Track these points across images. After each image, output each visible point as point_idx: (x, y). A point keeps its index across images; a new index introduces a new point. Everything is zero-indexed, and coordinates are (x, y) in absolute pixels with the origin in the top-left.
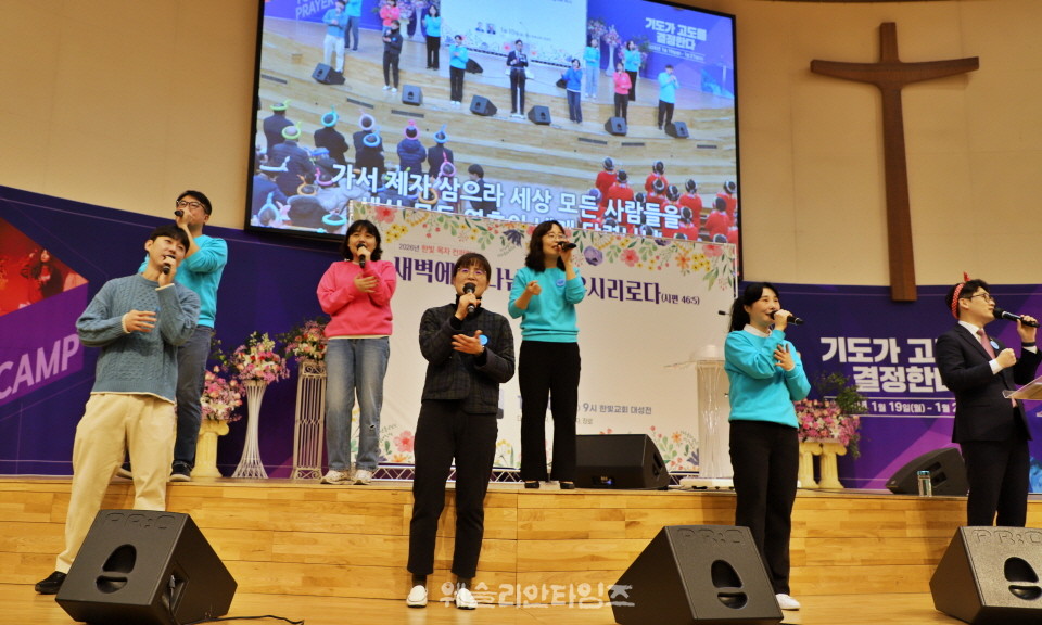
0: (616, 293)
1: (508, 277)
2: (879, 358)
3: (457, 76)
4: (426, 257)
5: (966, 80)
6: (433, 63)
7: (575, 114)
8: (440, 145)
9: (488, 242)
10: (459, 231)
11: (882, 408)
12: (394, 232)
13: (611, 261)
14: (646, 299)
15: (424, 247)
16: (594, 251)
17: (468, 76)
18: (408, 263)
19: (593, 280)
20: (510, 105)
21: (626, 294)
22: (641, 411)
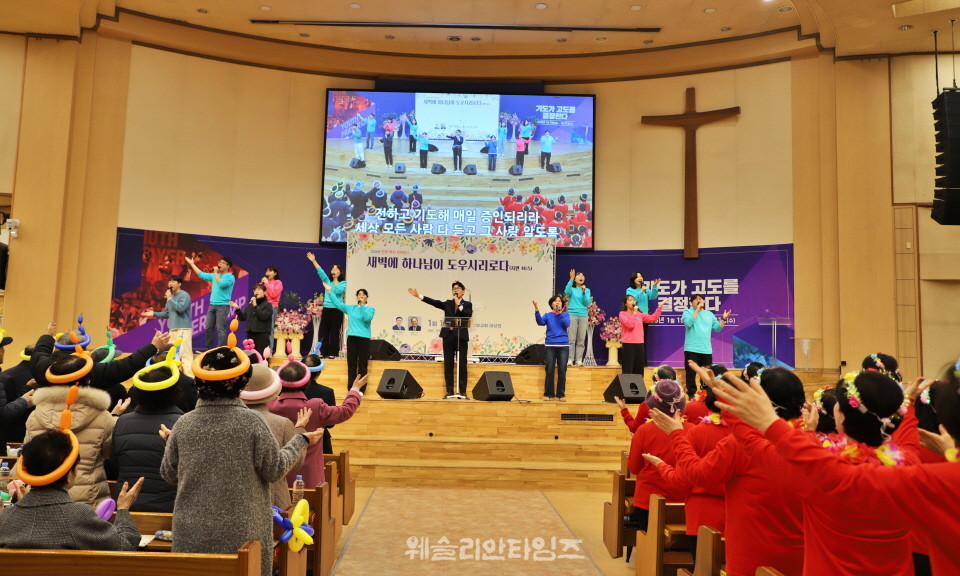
0: (483, 267)
2: (673, 292)
3: (424, 154)
5: (737, 120)
6: (413, 149)
7: (492, 167)
8: (415, 192)
9: (415, 246)
10: (400, 242)
11: (673, 321)
12: (368, 245)
13: (481, 251)
14: (501, 269)
15: (383, 251)
17: (430, 154)
19: (471, 261)
20: (453, 166)
21: (489, 267)
22: (495, 326)
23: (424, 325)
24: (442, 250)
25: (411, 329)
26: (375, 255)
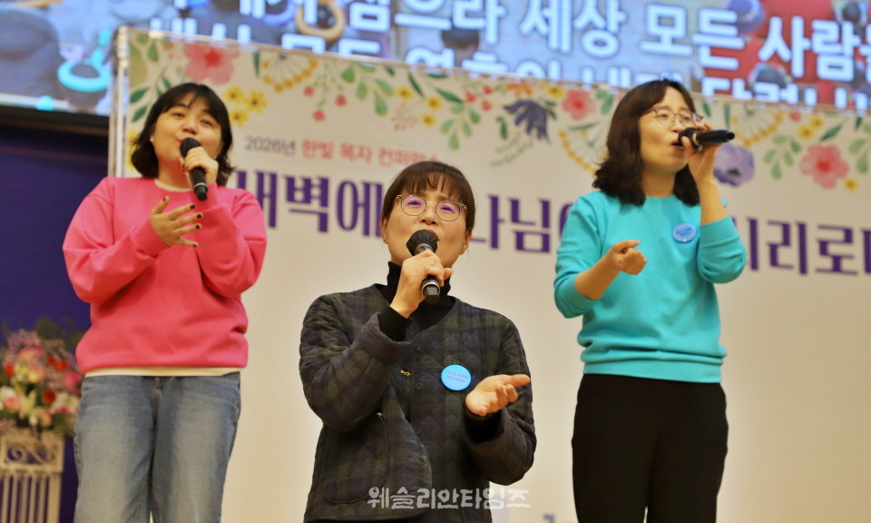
0: (789, 255)
1: (515, 218)
9: (467, 131)
10: (393, 103)
13: (777, 173)
15: (307, 145)
16: (732, 149)
18: (267, 182)
21: (814, 258)
24: (589, 156)
26: (253, 163)
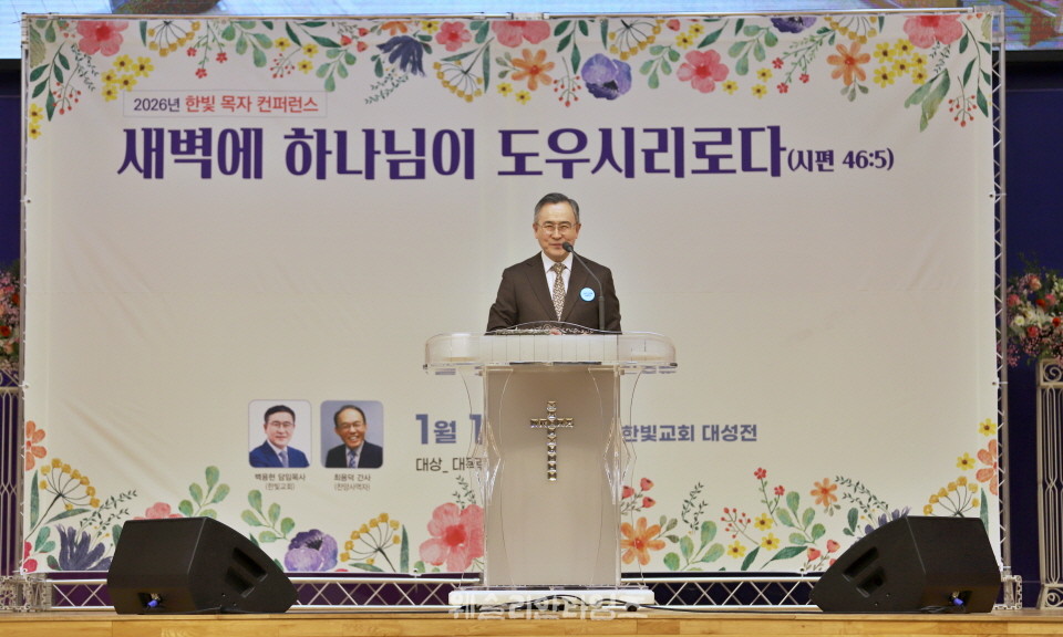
0: (665, 160)
1: (390, 148)
4: (196, 122)
9: (343, 72)
10: (271, 54)
12: (121, 74)
13: (654, 83)
14: (747, 166)
15: (190, 100)
16: (608, 63)
18: (154, 138)
19: (607, 135)
21: (691, 161)
22: (730, 434)
23: (397, 440)
24: (463, 84)
25: (335, 459)
26: (141, 121)
